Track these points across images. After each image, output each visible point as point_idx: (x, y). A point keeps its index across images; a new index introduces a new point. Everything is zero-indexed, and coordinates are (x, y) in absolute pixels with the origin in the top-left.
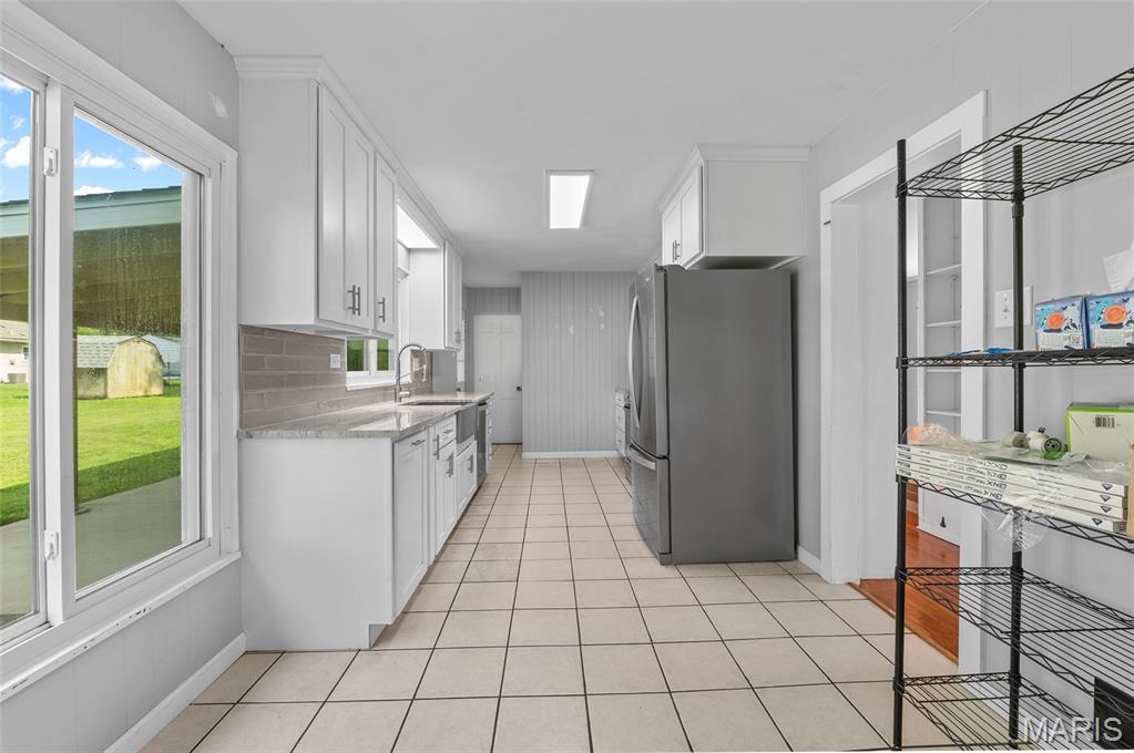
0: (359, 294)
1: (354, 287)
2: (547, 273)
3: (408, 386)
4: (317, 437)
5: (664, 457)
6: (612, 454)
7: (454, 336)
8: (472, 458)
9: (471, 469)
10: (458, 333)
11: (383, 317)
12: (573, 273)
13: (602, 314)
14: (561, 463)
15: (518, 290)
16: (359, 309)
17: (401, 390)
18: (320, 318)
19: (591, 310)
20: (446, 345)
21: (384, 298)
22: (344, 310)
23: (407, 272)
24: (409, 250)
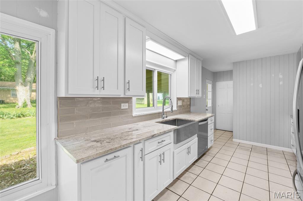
0: (103, 80)
1: (98, 77)
7: (196, 92)
14: (252, 149)
16: (103, 87)
17: (164, 114)
18: (69, 93)
19: (273, 75)
20: (189, 96)
21: (129, 81)
22: (93, 88)
23: (175, 69)
24: (176, 61)
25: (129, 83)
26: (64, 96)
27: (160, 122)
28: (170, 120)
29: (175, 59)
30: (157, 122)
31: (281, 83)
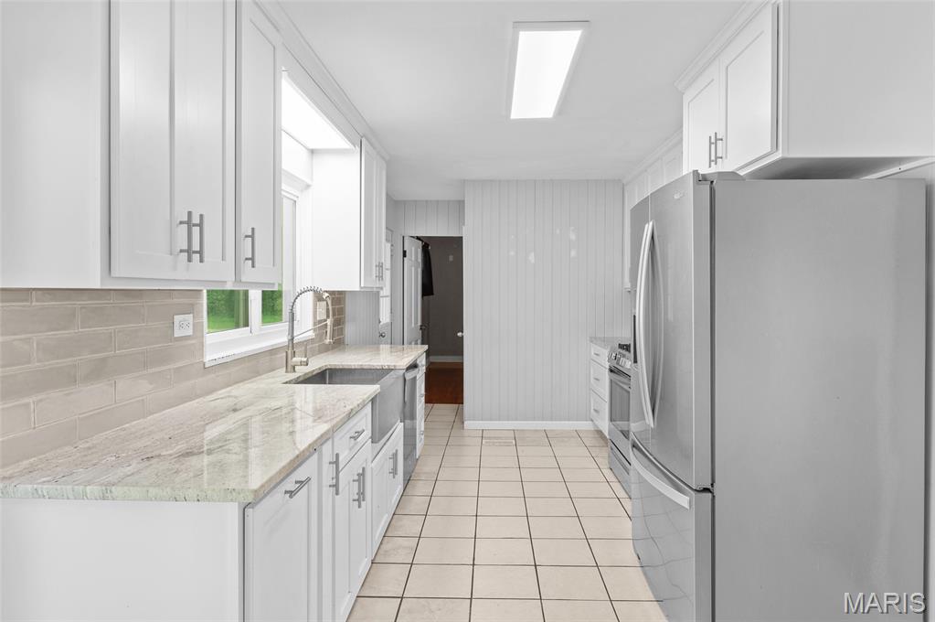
0: (200, 225)
1: (190, 214)
2: (500, 181)
3: (305, 343)
4: (104, 498)
5: (706, 490)
6: (585, 425)
7: (374, 271)
8: (395, 456)
9: (394, 472)
10: (380, 266)
11: (252, 259)
12: (535, 181)
13: (573, 237)
14: (517, 438)
15: (461, 204)
16: (200, 252)
17: (294, 354)
18: (113, 275)
19: (558, 231)
20: (362, 285)
21: (253, 229)
22: (171, 254)
23: (309, 182)
24: (312, 152)
25: (252, 237)
26: (98, 287)
27: (301, 379)
28: (314, 373)
29: (311, 147)
30: (286, 383)
31: (573, 253)
